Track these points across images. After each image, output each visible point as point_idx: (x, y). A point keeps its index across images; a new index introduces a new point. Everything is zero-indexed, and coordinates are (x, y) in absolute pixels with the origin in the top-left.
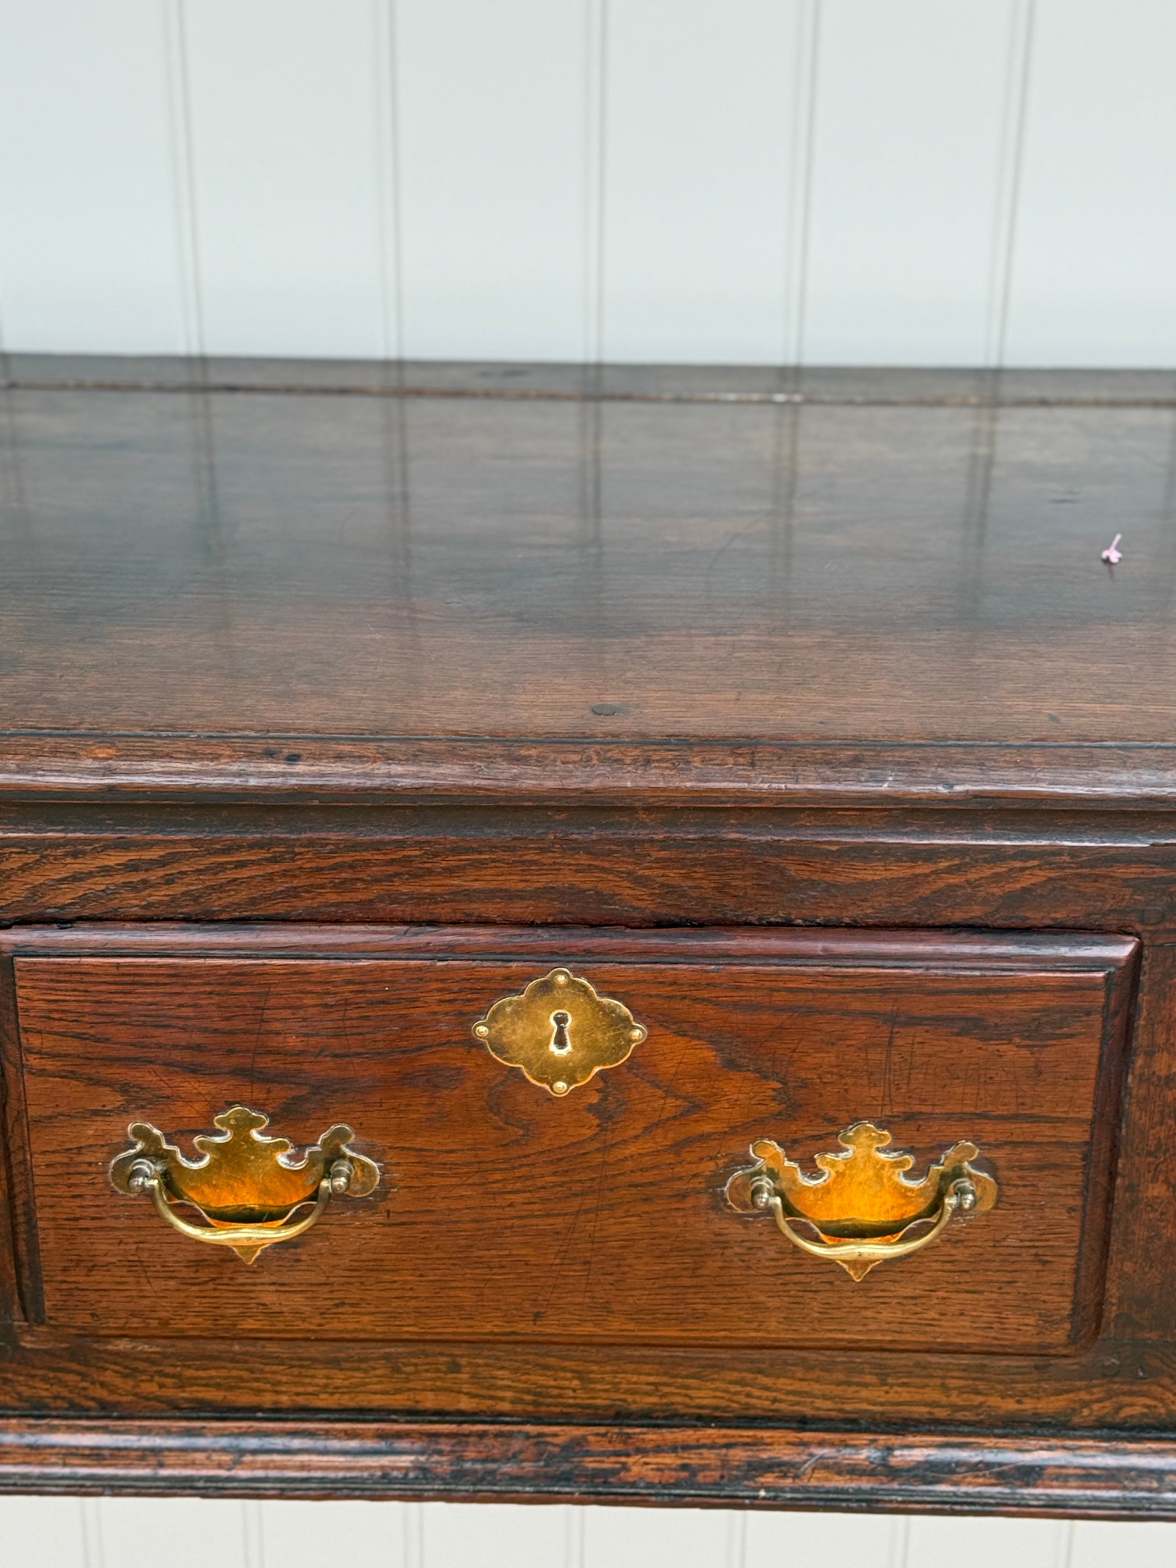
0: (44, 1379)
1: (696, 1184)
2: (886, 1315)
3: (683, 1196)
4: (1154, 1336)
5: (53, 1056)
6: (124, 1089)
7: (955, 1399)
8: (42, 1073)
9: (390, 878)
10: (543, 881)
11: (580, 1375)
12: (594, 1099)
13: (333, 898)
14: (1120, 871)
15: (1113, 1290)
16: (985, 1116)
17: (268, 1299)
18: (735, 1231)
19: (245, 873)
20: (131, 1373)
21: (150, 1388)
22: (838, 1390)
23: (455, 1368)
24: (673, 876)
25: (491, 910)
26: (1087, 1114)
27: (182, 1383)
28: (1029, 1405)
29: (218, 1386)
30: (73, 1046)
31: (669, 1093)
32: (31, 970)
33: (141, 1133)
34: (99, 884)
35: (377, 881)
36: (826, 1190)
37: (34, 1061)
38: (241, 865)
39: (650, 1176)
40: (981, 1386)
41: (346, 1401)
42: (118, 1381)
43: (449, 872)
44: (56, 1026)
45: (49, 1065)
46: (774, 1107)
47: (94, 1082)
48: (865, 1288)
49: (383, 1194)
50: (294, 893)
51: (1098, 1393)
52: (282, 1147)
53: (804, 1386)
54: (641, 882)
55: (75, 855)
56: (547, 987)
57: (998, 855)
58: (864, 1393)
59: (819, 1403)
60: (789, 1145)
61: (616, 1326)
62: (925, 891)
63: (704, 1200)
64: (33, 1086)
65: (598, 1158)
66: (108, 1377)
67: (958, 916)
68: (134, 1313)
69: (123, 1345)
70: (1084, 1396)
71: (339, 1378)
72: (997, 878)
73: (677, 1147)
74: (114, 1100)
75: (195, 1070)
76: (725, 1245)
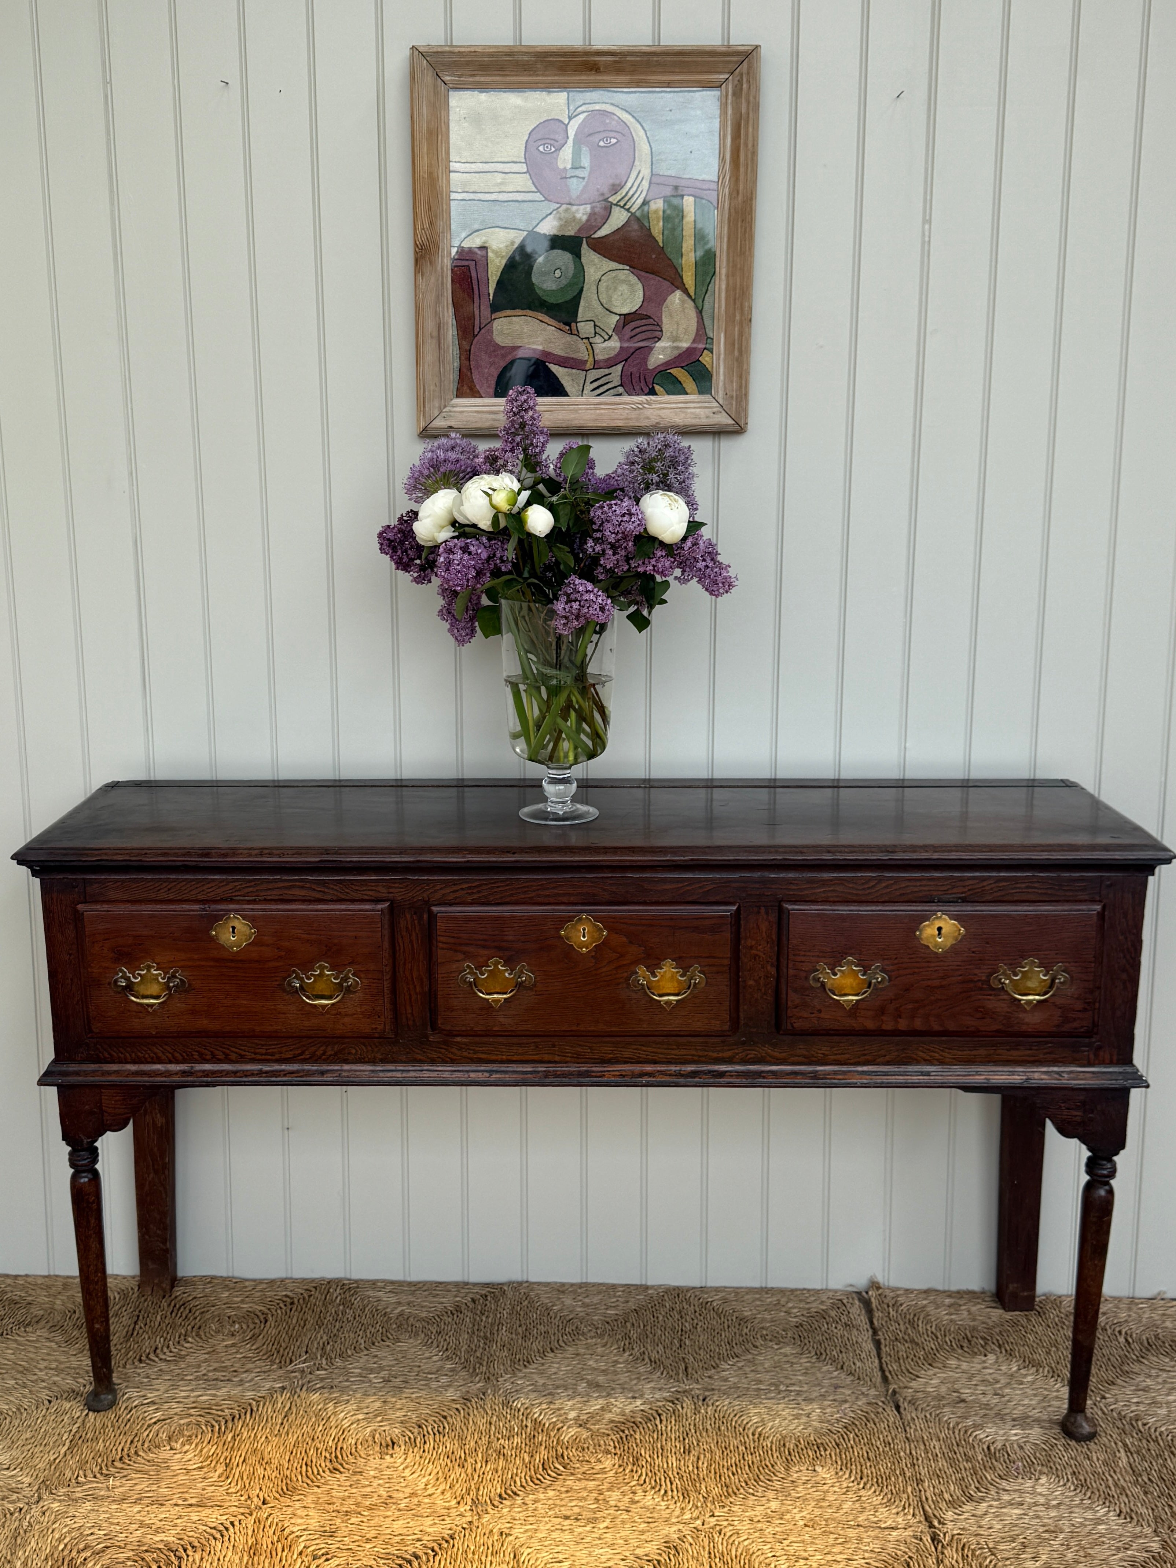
0: (435, 1051)
1: (621, 980)
2: (677, 1021)
3: (619, 984)
4: (754, 1030)
5: (446, 943)
6: (464, 953)
7: (700, 1053)
8: (442, 948)
9: (538, 890)
10: (579, 890)
11: (590, 1048)
12: (593, 954)
13: (523, 896)
14: (733, 885)
15: (741, 1015)
16: (701, 957)
17: (501, 1020)
18: (634, 995)
19: (499, 889)
20: (460, 1050)
21: (465, 1054)
22: (666, 1051)
23: (554, 1046)
24: (614, 888)
25: (565, 899)
26: (729, 955)
27: (475, 1052)
28: (721, 1055)
29: (485, 1053)
30: (452, 940)
31: (614, 952)
32: (442, 917)
33: (468, 966)
34: (462, 893)
35: (533, 891)
36: (658, 981)
37: (440, 945)
38: (498, 887)
39: (609, 978)
40: (707, 1049)
42: (457, 1052)
43: (554, 888)
44: (447, 934)
45: (445, 946)
46: (643, 955)
47: (456, 951)
48: (671, 1013)
49: (535, 985)
50: (512, 895)
51: (740, 1050)
52: (507, 970)
53: (655, 1050)
54: (605, 890)
55: (455, 885)
56: (580, 919)
57: (699, 880)
58: (673, 1052)
59: (660, 1056)
60: (648, 967)
61: (602, 1027)
62: (681, 891)
63: (625, 985)
64: (440, 952)
65: (595, 973)
66: (454, 1050)
67: (690, 899)
68: (463, 1025)
69: (459, 1039)
70: (737, 1051)
71: (520, 1050)
72: (700, 887)
73: (617, 968)
74: (461, 957)
75: (484, 947)
76: (631, 1000)
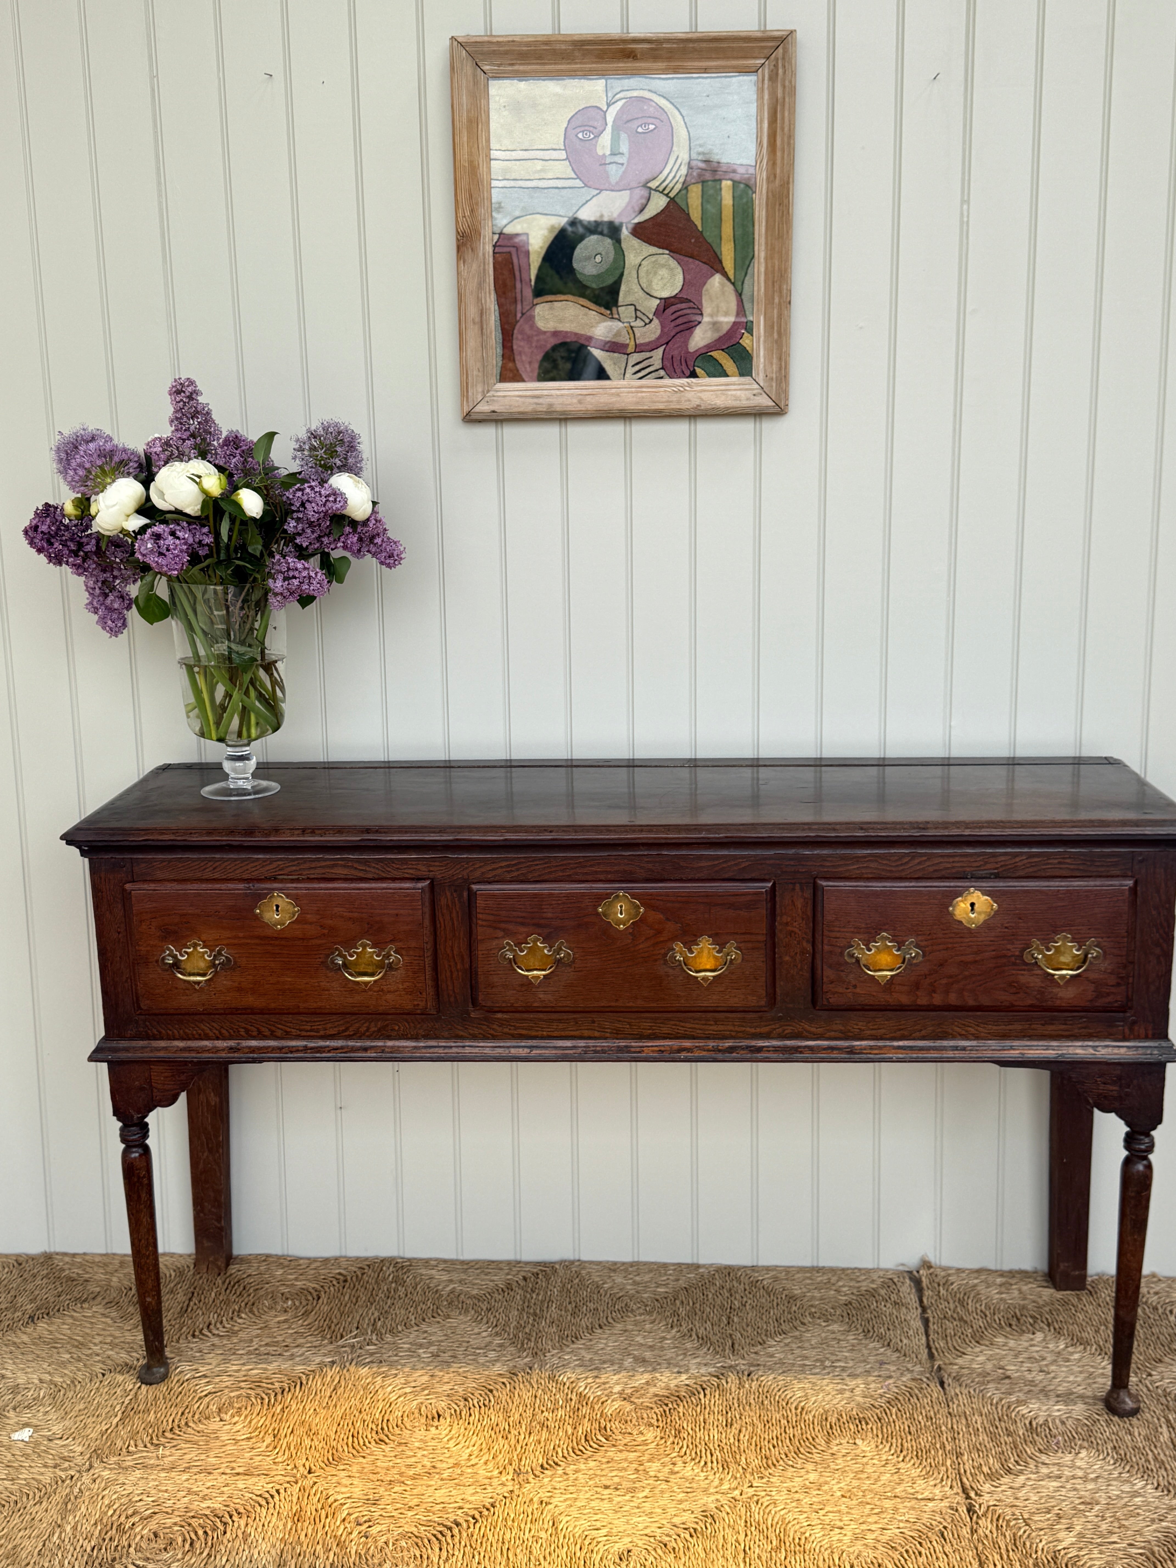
0: (477, 1027)
1: (660, 957)
2: (715, 997)
3: (656, 961)
4: (791, 1006)
5: (485, 920)
6: (504, 930)
7: (737, 1029)
8: (482, 926)
9: (576, 868)
10: (616, 868)
11: (629, 1024)
12: (631, 931)
13: (561, 874)
14: (768, 862)
15: (778, 990)
16: (737, 933)
17: (541, 996)
18: (671, 971)
19: (538, 867)
20: (501, 1025)
21: (506, 1030)
22: (704, 1027)
23: (593, 1022)
24: (650, 866)
25: (602, 877)
26: (765, 932)
27: (516, 1028)
28: (758, 1030)
29: (526, 1029)
30: (491, 918)
31: (651, 928)
32: (481, 895)
33: (508, 944)
34: (499, 871)
35: (572, 869)
36: (695, 957)
37: (480, 922)
38: (536, 865)
39: (647, 954)
40: (744, 1024)
42: (497, 1028)
43: (591, 866)
44: (487, 912)
45: (484, 923)
46: (680, 932)
47: (496, 928)
48: (707, 989)
49: (573, 962)
50: (550, 873)
51: (777, 1026)
52: (545, 947)
53: (693, 1026)
54: (642, 868)
55: (494, 863)
56: (617, 896)
57: (735, 857)
58: (711, 1028)
59: (698, 1031)
60: (685, 944)
61: (640, 1003)
62: (717, 869)
63: (662, 962)
64: (480, 929)
65: (632, 949)
66: (495, 1026)
67: (726, 876)
68: (504, 1002)
69: (499, 1015)
70: (773, 1026)
71: (561, 1026)
72: (736, 865)
73: (654, 945)
74: (500, 934)
75: (523, 924)
76: (668, 976)
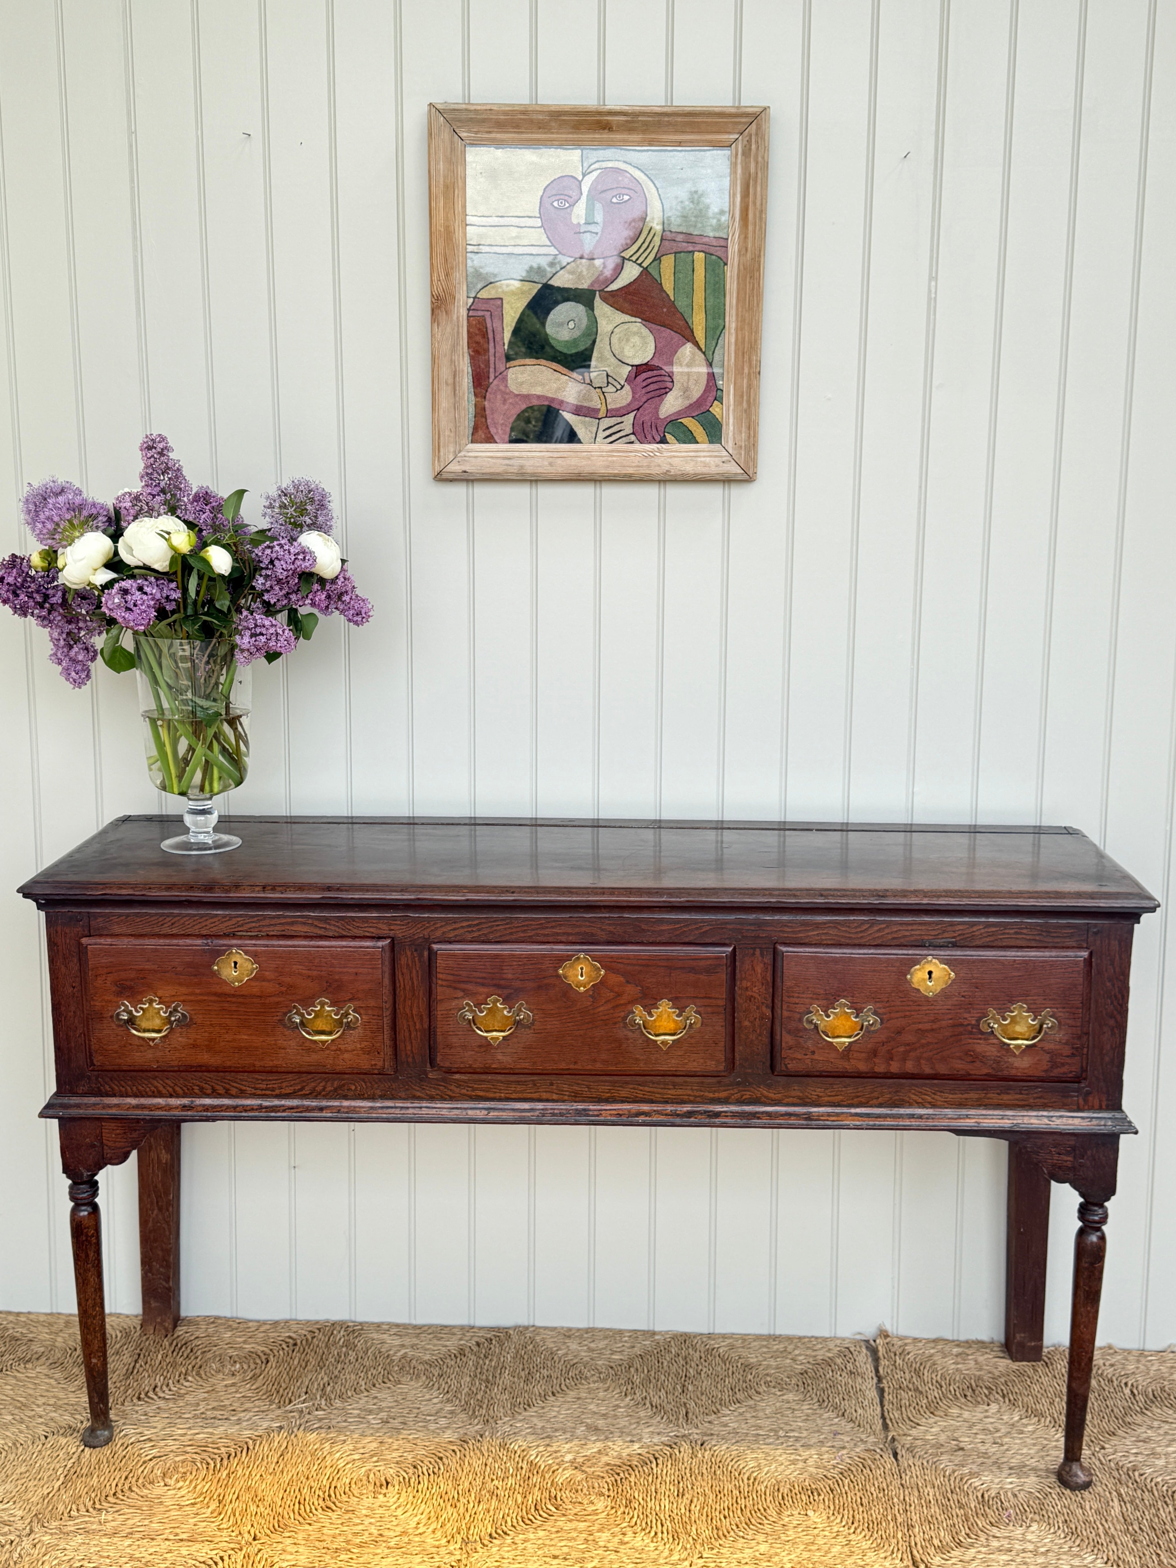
0: (434, 1088)
1: (620, 1019)
2: (673, 1061)
3: (615, 1023)
4: (750, 1071)
5: (445, 980)
6: (464, 990)
7: (696, 1093)
8: (442, 986)
9: (537, 929)
10: (577, 930)
11: (588, 1087)
12: (591, 993)
13: (522, 935)
14: (729, 926)
15: (737, 1055)
16: (696, 998)
17: (500, 1057)
18: (630, 1034)
19: (499, 928)
20: (459, 1086)
21: (464, 1091)
22: (662, 1091)
23: (552, 1084)
24: (612, 928)
25: (563, 939)
26: (724, 996)
27: (474, 1089)
28: (717, 1095)
29: (484, 1091)
30: (450, 978)
31: (612, 991)
32: (442, 955)
33: (467, 1004)
34: (461, 931)
35: (533, 930)
36: (654, 1020)
37: (440, 982)
38: (498, 925)
39: (607, 1017)
40: (703, 1089)
41: (520, 1096)
42: (455, 1089)
43: (553, 927)
44: (447, 972)
45: (444, 983)
46: (640, 995)
47: (455, 988)
48: (667, 1053)
49: (533, 1024)
50: (511, 934)
51: (736, 1091)
52: (505, 1008)
53: (652, 1090)
54: (603, 930)
55: (455, 923)
56: (578, 958)
57: (695, 921)
58: (669, 1092)
59: (657, 1095)
60: (644, 1007)
61: (599, 1066)
62: (678, 932)
63: (622, 1025)
64: (439, 989)
65: (592, 1012)
66: (452, 1087)
67: (687, 940)
68: (462, 1063)
69: (457, 1076)
70: (732, 1092)
71: (519, 1088)
72: (697, 929)
73: (614, 1008)
74: (460, 994)
75: (483, 985)
76: (628, 1039)
